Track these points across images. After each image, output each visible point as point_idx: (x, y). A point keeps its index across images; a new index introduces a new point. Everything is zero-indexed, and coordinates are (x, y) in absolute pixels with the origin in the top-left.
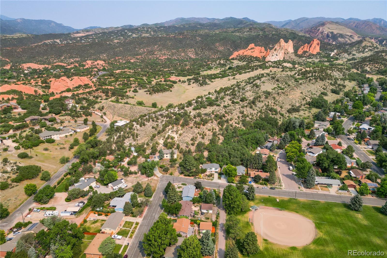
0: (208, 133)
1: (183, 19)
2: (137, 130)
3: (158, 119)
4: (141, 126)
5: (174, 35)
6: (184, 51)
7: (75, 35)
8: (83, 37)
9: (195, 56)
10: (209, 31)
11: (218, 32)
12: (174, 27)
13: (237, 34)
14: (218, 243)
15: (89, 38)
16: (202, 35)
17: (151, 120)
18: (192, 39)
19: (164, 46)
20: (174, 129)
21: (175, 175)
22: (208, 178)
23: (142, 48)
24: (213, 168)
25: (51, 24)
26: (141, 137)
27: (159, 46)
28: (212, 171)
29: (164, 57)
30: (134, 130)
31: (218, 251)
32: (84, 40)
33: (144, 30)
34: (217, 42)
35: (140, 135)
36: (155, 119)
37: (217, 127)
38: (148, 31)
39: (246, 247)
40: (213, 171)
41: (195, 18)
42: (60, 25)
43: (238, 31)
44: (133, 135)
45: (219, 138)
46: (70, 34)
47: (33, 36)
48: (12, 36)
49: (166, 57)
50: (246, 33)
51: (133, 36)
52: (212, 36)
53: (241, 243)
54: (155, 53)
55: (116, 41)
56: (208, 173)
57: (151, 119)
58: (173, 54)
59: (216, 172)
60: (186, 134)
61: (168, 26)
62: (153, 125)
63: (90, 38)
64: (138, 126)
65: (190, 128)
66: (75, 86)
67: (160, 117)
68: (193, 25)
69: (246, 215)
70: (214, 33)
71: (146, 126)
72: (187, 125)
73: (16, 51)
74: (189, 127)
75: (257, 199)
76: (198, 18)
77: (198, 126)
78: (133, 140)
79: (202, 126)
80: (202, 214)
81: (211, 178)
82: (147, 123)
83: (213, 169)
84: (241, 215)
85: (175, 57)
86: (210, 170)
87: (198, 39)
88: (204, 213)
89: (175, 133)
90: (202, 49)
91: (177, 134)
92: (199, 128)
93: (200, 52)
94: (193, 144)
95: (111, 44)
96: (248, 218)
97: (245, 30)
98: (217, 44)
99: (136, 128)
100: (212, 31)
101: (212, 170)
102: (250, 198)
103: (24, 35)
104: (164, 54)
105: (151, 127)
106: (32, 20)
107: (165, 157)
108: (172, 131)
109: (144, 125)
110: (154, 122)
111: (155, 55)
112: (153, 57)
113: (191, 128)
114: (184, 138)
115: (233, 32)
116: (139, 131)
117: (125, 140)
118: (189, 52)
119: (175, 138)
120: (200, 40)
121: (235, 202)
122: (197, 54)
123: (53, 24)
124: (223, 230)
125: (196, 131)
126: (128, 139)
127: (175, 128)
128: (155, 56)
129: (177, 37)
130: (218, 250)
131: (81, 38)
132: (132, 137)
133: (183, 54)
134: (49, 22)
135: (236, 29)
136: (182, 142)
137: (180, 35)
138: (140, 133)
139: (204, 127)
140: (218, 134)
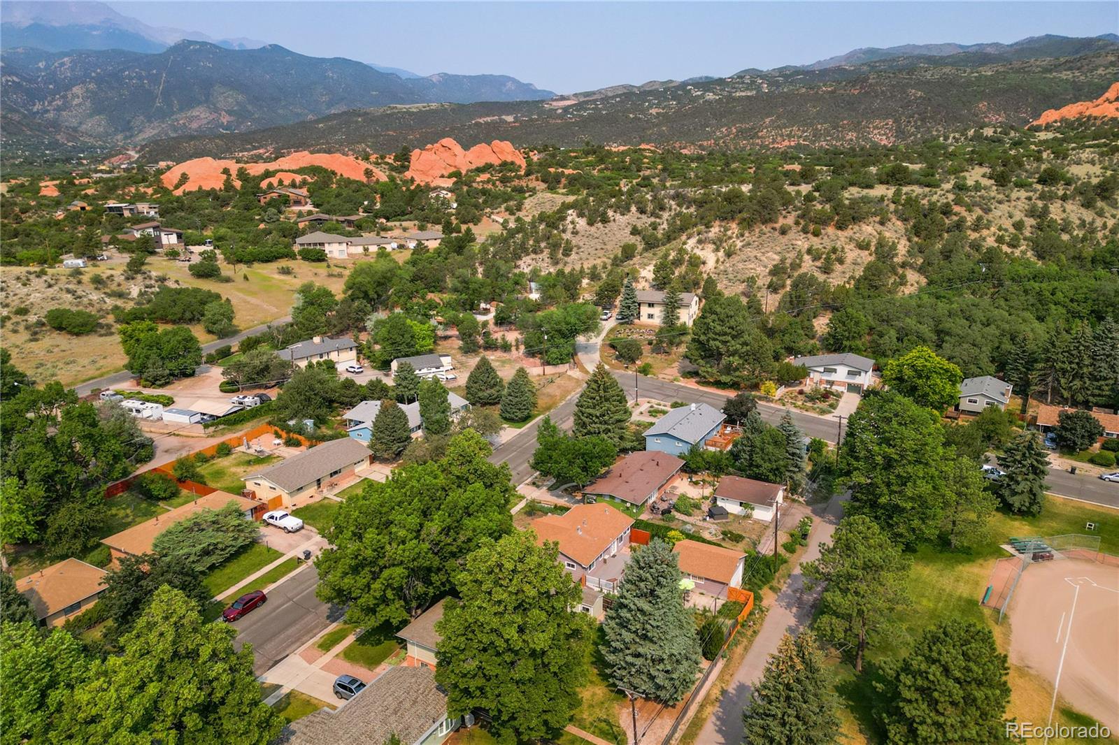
0: (851, 254)
1: (871, 51)
2: (575, 233)
3: (662, 208)
4: (591, 223)
5: (831, 86)
6: (856, 127)
7: (554, 103)
8: (571, 106)
9: (892, 139)
10: (957, 70)
11: (990, 73)
12: (839, 70)
13: (1066, 75)
14: (742, 657)
15: (586, 109)
16: (928, 82)
17: (633, 209)
18: (893, 96)
19: (793, 119)
20: (711, 235)
21: (661, 376)
22: (809, 404)
23: (726, 125)
24: (839, 368)
25: (505, 86)
26: (584, 256)
27: (778, 117)
28: (832, 383)
29: (786, 143)
30: (564, 231)
31: (724, 692)
32: (572, 114)
33: (743, 83)
34: (981, 100)
35: (579, 248)
36: (650, 207)
37: (904, 242)
38: (753, 82)
39: (909, 711)
40: (841, 384)
41: (915, 47)
42: (527, 88)
43: (1068, 65)
44: (554, 247)
45: (903, 277)
46: (543, 101)
47: (453, 106)
48: (408, 106)
49: (792, 144)
50: (1100, 71)
51: (707, 98)
52: (969, 83)
53: (881, 679)
54: (760, 134)
55: (654, 111)
56: (808, 386)
57: (637, 203)
58: (817, 136)
59: (853, 388)
60: (755, 253)
61: (820, 71)
62: (639, 225)
63: (589, 109)
64: (582, 223)
65: (777, 233)
66: (474, 167)
67: (672, 203)
68: (906, 62)
69: (969, 570)
70: (976, 74)
71: (612, 224)
72: (765, 222)
73: (405, 139)
74: (774, 229)
75: (1053, 516)
76: (927, 47)
77: (812, 227)
78: (549, 260)
79: (830, 230)
80: (711, 515)
81: (824, 405)
82: (618, 216)
83: (841, 374)
84: (940, 565)
85: (824, 144)
86: (826, 377)
87: (914, 95)
88: (724, 513)
89: (712, 247)
90: (923, 120)
91: (717, 250)
92: (816, 234)
93: (913, 129)
94: (773, 288)
95: (639, 119)
96: (977, 583)
97: (1098, 61)
98: (983, 105)
99: (571, 226)
100: (968, 70)
101: (833, 377)
102: (1011, 500)
103: (434, 106)
104: (787, 135)
105: (629, 229)
106: (465, 77)
107: (644, 319)
108: (700, 242)
109: (605, 220)
110: (643, 216)
111: (759, 138)
112: (753, 144)
113: (783, 232)
114: (741, 266)
115: (1047, 70)
116: (578, 238)
117: (520, 258)
118: (876, 128)
119: (704, 263)
120: (921, 97)
121: (904, 481)
122: (900, 133)
123: (509, 84)
124: (800, 603)
125: (802, 243)
126: (533, 256)
127: (715, 231)
128: (758, 141)
129: (842, 92)
130: (731, 689)
131: (566, 109)
132: (547, 251)
133: (851, 135)
134: (502, 80)
135: (1062, 60)
136: (731, 276)
137: (853, 86)
138: (581, 244)
139: (839, 233)
140: (903, 265)
